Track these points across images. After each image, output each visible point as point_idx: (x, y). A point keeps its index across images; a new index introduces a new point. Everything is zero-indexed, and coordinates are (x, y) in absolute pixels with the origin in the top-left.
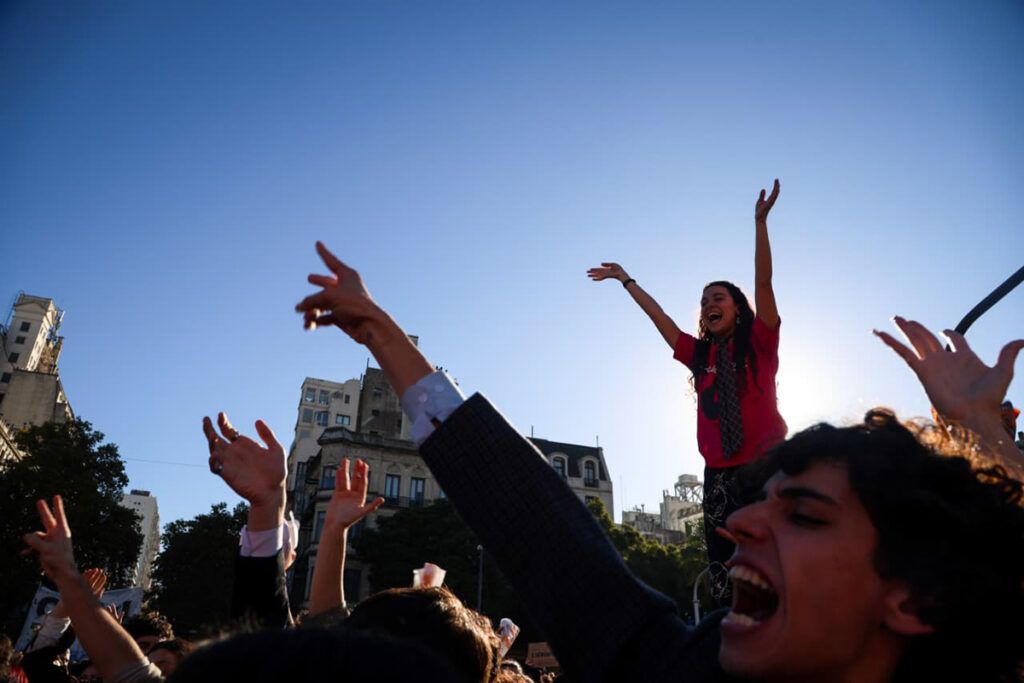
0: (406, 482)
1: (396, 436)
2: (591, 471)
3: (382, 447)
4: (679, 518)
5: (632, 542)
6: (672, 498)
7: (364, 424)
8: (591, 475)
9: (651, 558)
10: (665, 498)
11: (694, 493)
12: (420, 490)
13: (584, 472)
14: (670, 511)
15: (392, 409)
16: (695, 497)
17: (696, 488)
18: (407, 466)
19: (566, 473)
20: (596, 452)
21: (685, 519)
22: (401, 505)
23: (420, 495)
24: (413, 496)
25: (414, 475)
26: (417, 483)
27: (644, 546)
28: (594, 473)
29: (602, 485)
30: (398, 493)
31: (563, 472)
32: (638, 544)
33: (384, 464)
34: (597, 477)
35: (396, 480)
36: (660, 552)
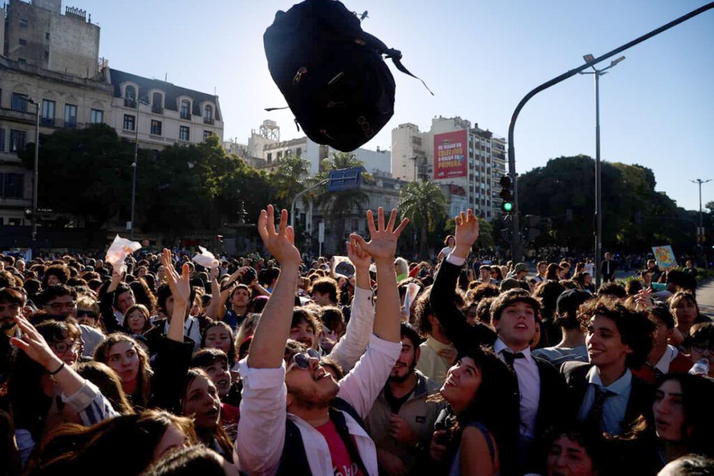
0: (60, 107)
1: (44, 66)
2: (209, 112)
3: (39, 76)
4: (264, 150)
5: (238, 166)
6: (258, 135)
7: (11, 51)
8: (209, 116)
9: (250, 178)
10: (252, 134)
11: (273, 133)
12: (73, 114)
13: (204, 113)
14: (255, 143)
15: (39, 41)
16: (273, 136)
17: (274, 130)
18: (62, 94)
19: (191, 113)
20: (214, 99)
21: (268, 152)
22: (56, 125)
23: (73, 119)
24: (67, 119)
25: (67, 102)
26: (70, 109)
27: (245, 169)
28: (211, 114)
29: (217, 123)
30: (54, 115)
31: (189, 111)
32: (242, 168)
33: (40, 90)
34: (214, 117)
35: (51, 104)
36: (256, 174)
